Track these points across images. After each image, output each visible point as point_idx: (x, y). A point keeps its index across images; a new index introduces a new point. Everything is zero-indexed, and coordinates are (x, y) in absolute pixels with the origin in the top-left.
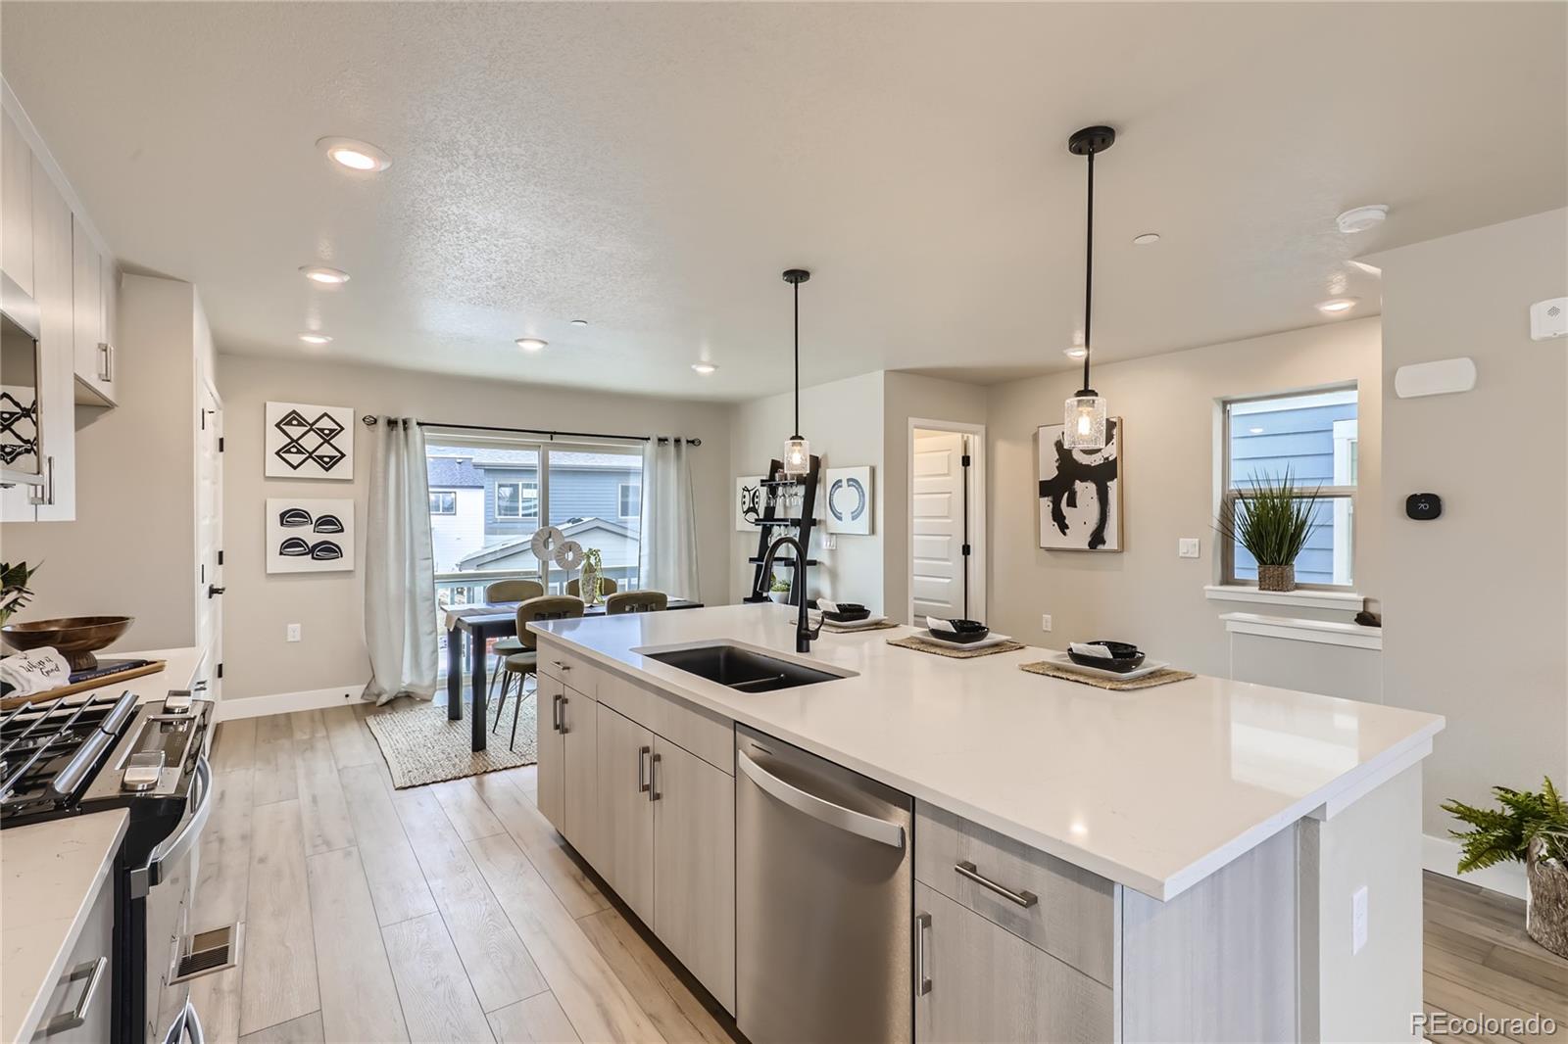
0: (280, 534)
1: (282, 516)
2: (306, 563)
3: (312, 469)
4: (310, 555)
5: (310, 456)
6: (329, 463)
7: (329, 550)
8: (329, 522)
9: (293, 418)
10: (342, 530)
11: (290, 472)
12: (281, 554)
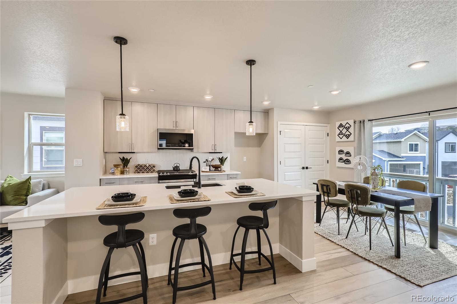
0: (339, 156)
1: (339, 151)
2: (343, 165)
3: (344, 139)
4: (344, 163)
5: (344, 135)
6: (348, 137)
7: (348, 161)
8: (348, 153)
9: (341, 125)
10: (351, 156)
11: (340, 140)
12: (339, 162)
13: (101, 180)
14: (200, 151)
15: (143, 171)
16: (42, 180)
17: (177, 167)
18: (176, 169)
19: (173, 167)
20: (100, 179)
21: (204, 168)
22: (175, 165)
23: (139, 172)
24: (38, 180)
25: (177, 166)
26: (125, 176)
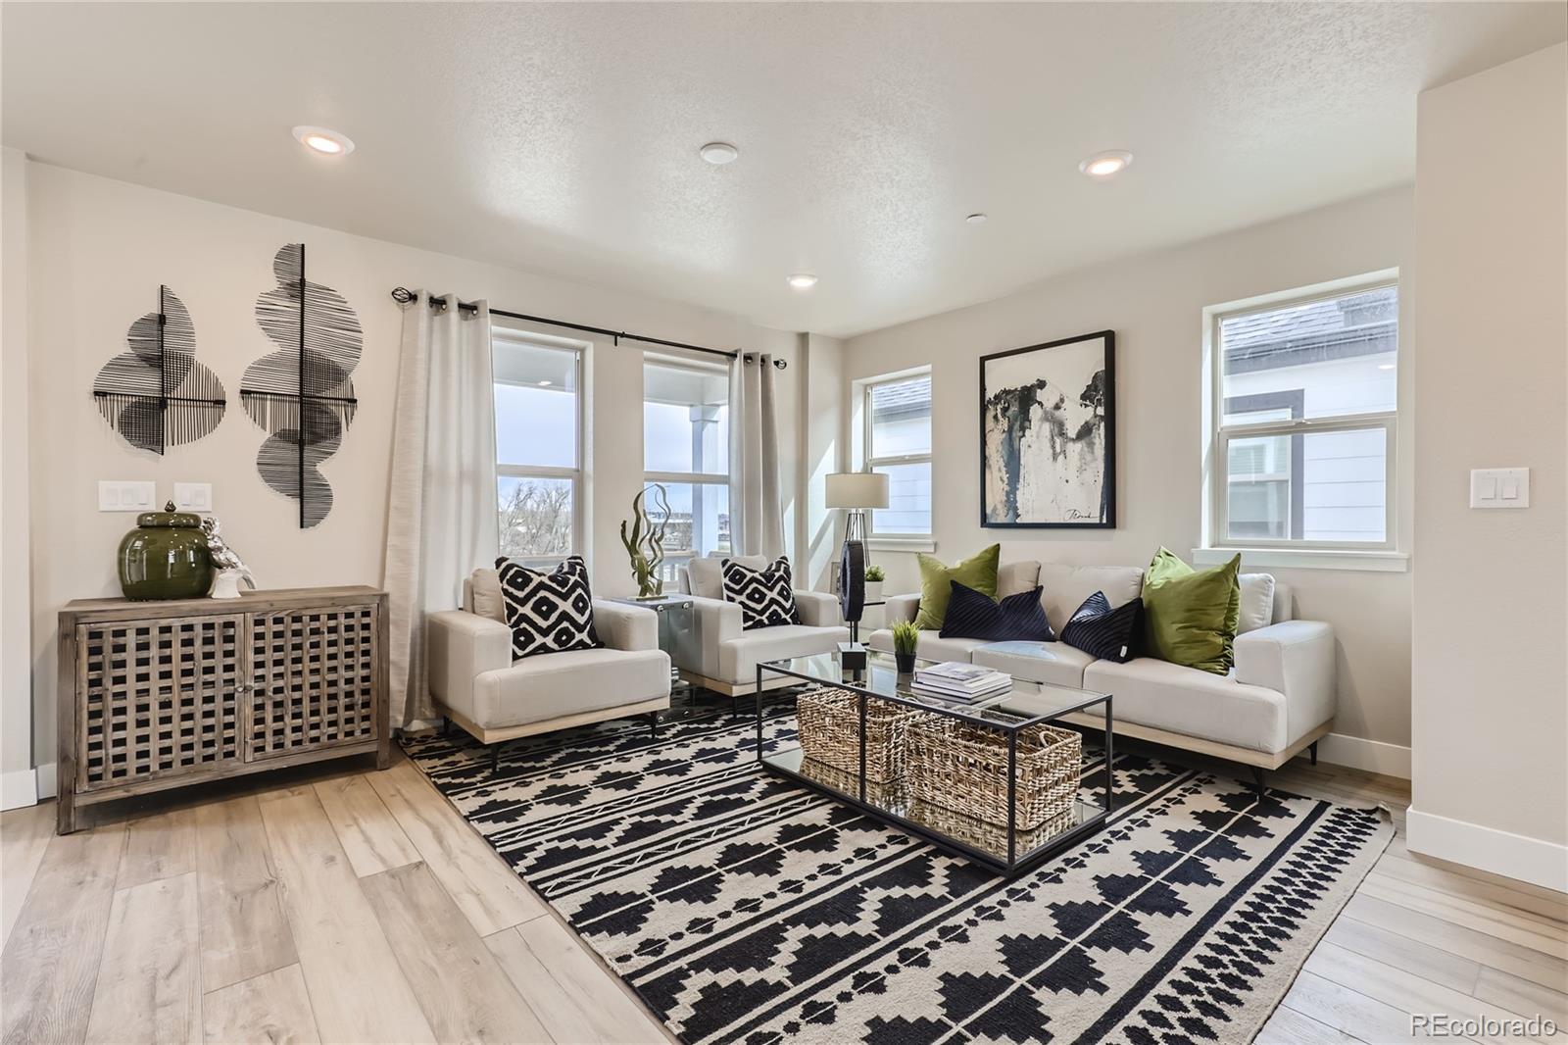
16: (1271, 577)
24: (1256, 577)
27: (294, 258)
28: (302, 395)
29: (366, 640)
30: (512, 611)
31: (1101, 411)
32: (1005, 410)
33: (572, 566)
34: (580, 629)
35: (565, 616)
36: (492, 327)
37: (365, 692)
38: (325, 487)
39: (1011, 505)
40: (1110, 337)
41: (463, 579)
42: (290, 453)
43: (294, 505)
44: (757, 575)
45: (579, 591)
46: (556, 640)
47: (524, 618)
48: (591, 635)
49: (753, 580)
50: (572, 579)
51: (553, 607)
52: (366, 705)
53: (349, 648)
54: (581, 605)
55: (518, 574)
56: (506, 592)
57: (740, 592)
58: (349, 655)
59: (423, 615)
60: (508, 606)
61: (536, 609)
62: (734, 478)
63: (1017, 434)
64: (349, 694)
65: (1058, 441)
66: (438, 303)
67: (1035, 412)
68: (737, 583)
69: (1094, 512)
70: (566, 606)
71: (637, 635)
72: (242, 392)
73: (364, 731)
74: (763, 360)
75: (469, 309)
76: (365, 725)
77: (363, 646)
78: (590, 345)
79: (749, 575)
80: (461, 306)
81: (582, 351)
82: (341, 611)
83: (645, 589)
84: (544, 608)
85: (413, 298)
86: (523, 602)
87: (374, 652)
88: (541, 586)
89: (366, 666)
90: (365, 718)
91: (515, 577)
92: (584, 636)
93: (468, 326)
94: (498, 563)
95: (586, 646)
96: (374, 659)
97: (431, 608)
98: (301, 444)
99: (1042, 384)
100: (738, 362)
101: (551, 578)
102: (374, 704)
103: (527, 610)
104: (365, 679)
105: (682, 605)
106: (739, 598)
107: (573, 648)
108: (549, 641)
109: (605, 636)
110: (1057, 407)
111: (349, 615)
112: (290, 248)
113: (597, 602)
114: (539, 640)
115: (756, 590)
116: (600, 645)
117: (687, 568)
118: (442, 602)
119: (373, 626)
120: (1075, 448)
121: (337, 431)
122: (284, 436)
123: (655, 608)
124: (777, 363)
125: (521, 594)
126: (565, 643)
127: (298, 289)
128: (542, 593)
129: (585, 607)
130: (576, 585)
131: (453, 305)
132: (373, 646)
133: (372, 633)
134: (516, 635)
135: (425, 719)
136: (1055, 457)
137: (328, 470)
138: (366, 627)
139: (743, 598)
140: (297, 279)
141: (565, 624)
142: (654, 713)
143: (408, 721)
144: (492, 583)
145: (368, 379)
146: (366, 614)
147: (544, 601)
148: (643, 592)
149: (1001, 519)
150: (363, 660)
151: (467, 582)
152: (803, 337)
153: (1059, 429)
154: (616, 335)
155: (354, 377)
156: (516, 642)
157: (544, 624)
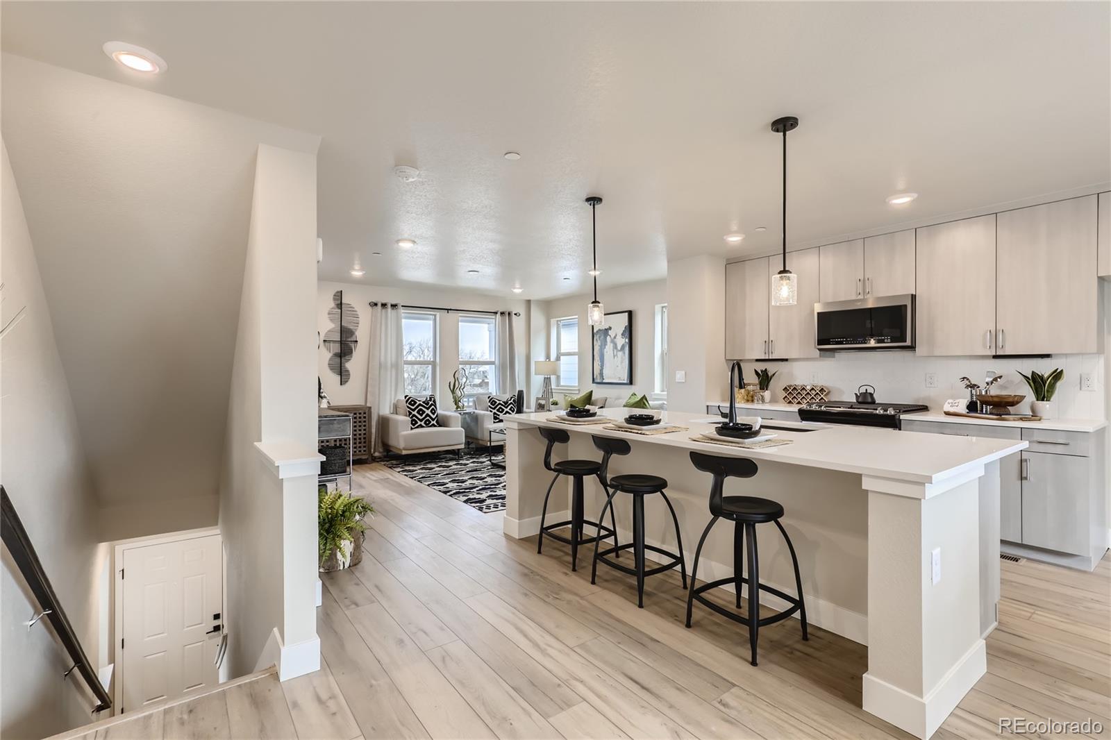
13: (709, 408)
14: (937, 353)
15: (799, 400)
16: (665, 402)
17: (865, 394)
18: (866, 399)
19: (856, 394)
20: (708, 406)
21: (949, 403)
22: (862, 390)
23: (790, 402)
24: (661, 402)
25: (868, 391)
26: (756, 406)
27: (339, 296)
28: (341, 341)
29: (365, 422)
30: (410, 413)
31: (627, 340)
32: (599, 337)
33: (431, 398)
34: (433, 420)
35: (428, 415)
36: (402, 311)
37: (364, 438)
38: (348, 371)
39: (601, 374)
40: (630, 313)
41: (393, 402)
42: (338, 360)
43: (338, 378)
44: (501, 402)
45: (433, 407)
46: (425, 423)
47: (414, 415)
48: (436, 422)
49: (500, 404)
50: (431, 403)
51: (424, 412)
52: (365, 442)
53: (360, 424)
54: (433, 412)
55: (412, 401)
56: (408, 407)
57: (494, 409)
58: (360, 426)
59: (379, 416)
60: (409, 411)
61: (418, 412)
62: (497, 362)
63: (603, 347)
64: (360, 439)
65: (615, 351)
66: (384, 305)
67: (608, 339)
68: (493, 405)
69: (625, 379)
70: (428, 412)
71: (452, 422)
72: (324, 341)
73: (364, 451)
74: (509, 314)
75: (394, 306)
76: (365, 449)
77: (364, 424)
78: (438, 314)
79: (498, 402)
80: (392, 305)
81: (435, 315)
82: (358, 412)
83: (458, 407)
84: (421, 412)
85: (376, 304)
86: (414, 410)
87: (367, 426)
88: (420, 405)
89: (365, 430)
90: (364, 447)
91: (411, 402)
92: (434, 422)
93: (394, 312)
94: (406, 397)
95: (435, 426)
96: (367, 428)
97: (381, 413)
98: (341, 357)
99: (610, 328)
100: (498, 315)
101: (423, 402)
102: (367, 442)
103: (415, 413)
104: (365, 434)
105: (470, 413)
106: (494, 411)
107: (430, 426)
108: (423, 423)
109: (442, 422)
110: (615, 338)
111: (360, 414)
112: (338, 292)
113: (439, 411)
114: (419, 423)
115: (500, 408)
116: (440, 426)
117: (475, 399)
118: (386, 411)
119: (367, 417)
120: (620, 354)
121: (352, 352)
122: (335, 355)
123: (460, 414)
124: (516, 314)
125: (413, 408)
126: (428, 424)
127: (340, 306)
128: (420, 407)
129: (435, 412)
130: (432, 405)
131: (389, 306)
132: (367, 424)
133: (366, 420)
134: (412, 421)
135: (380, 452)
136: (614, 356)
137: (349, 365)
138: (365, 417)
139: (495, 411)
140: (339, 302)
141: (428, 418)
142: (459, 450)
143: (374, 452)
144: (404, 404)
145: (362, 334)
146: (365, 413)
147: (421, 410)
148: (457, 408)
149: (599, 381)
150: (364, 428)
151: (394, 404)
152: (529, 302)
153: (615, 346)
154: (448, 310)
155: (357, 333)
156: (412, 424)
157: (421, 418)
